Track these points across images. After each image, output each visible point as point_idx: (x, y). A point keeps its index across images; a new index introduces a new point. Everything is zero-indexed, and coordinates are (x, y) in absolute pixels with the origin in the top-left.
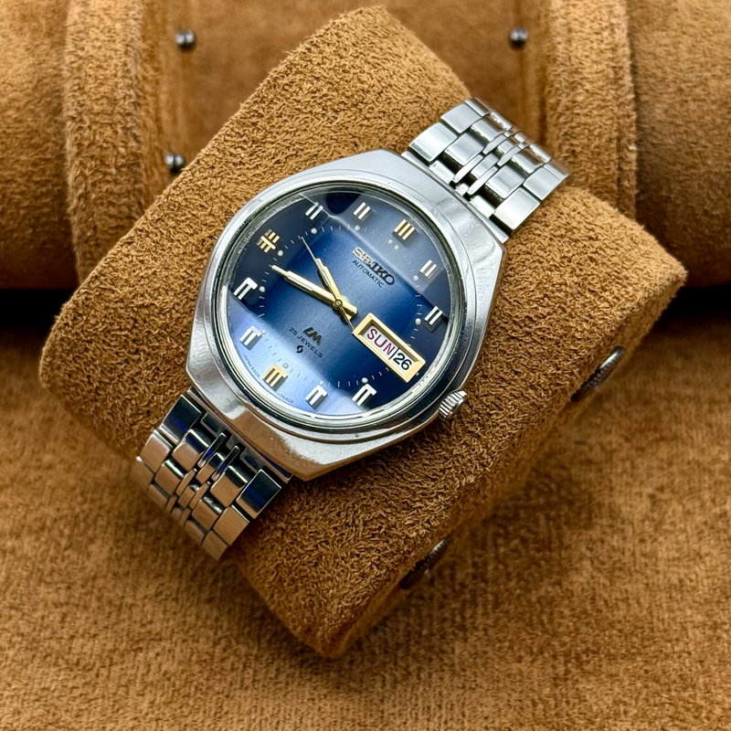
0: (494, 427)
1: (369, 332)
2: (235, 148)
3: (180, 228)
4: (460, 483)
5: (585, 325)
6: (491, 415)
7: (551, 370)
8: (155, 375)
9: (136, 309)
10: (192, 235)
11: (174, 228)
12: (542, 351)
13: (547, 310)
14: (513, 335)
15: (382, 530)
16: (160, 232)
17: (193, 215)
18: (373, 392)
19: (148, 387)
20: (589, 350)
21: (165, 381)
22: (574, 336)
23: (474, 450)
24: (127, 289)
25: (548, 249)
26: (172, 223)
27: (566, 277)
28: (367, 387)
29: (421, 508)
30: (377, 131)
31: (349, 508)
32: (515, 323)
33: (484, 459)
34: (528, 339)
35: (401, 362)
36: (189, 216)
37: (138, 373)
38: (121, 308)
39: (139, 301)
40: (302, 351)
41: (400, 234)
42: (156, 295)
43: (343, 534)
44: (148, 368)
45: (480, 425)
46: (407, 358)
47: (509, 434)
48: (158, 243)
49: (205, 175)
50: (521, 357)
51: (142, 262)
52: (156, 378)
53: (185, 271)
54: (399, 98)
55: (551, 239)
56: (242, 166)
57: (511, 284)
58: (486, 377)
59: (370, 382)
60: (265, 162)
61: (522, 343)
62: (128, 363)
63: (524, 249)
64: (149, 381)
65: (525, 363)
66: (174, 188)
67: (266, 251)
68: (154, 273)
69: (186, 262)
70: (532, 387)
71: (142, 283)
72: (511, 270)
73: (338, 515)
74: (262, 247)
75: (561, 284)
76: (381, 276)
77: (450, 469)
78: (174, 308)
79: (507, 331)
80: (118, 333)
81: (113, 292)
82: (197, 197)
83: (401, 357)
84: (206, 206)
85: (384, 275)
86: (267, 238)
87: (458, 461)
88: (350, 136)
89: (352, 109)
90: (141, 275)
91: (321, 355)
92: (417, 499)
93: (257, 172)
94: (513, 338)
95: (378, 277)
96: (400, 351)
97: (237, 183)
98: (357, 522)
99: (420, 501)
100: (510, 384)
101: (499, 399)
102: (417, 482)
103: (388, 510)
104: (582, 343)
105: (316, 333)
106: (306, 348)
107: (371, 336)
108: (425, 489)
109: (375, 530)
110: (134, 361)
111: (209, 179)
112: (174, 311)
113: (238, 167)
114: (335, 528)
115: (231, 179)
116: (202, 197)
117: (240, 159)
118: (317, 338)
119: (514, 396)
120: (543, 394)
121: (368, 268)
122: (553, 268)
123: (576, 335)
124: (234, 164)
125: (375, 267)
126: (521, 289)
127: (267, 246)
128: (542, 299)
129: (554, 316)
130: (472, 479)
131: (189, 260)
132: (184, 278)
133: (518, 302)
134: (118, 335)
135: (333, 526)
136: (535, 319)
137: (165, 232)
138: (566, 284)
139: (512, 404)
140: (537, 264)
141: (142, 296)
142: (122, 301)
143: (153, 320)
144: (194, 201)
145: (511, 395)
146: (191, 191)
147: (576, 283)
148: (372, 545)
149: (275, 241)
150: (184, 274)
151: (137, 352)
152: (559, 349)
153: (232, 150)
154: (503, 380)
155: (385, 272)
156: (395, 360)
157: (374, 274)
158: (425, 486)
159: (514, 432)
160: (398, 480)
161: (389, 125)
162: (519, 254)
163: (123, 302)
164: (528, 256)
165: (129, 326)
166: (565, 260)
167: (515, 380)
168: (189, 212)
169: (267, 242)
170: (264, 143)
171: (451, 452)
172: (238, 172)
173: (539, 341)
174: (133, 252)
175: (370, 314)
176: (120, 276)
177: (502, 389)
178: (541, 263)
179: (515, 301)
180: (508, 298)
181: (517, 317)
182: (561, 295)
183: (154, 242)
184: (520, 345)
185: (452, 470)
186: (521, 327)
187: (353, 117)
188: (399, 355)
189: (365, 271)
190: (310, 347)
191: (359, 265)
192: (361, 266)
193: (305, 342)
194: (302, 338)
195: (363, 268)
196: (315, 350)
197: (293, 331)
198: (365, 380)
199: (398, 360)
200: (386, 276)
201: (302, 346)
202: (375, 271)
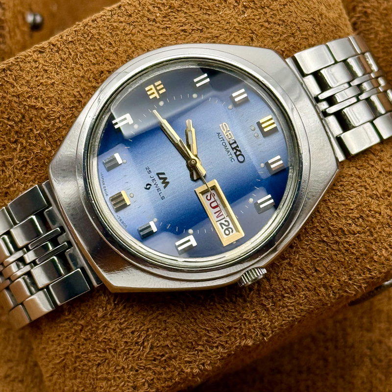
0: (283, 307)
1: (209, 194)
2: (154, 7)
3: (86, 55)
4: (240, 343)
5: (384, 251)
6: (284, 297)
7: (345, 278)
8: (23, 166)
9: (27, 107)
10: (94, 64)
11: (82, 53)
12: (343, 260)
13: (359, 229)
14: (325, 239)
15: (164, 358)
16: (69, 52)
17: (101, 48)
18: (195, 244)
19: (14, 173)
20: (380, 273)
21: (30, 174)
22: (372, 258)
23: (260, 320)
24: (26, 89)
25: (375, 179)
26: (81, 49)
27: (382, 207)
28: (191, 238)
29: (201, 351)
30: (272, 35)
31: (143, 330)
32: (329, 230)
33: (266, 330)
34: (335, 247)
35: (225, 227)
36: (98, 48)
37: (11, 160)
38: (15, 102)
39: (32, 102)
41: (263, 126)
42: (47, 102)
43: (131, 350)
44: (19, 159)
45: (273, 302)
46: (231, 226)
47: (293, 317)
48: (64, 60)
49: (122, 19)
50: (324, 259)
51: (46, 71)
52: (24, 168)
53: (78, 92)
54: (298, 14)
55: (380, 172)
56: (154, 23)
57: (337, 197)
58: (291, 265)
59: (194, 235)
60: (174, 26)
61: (329, 249)
62: (5, 148)
63: (357, 172)
64: (17, 169)
65: (326, 265)
66: (93, 21)
67: (151, 97)
68: (53, 84)
69: (82, 85)
70: (325, 286)
71: (40, 88)
72: (341, 186)
73: (133, 333)
74: (149, 93)
75: (376, 212)
76: (235, 153)
77: (236, 328)
78: (59, 118)
79: (321, 234)
80: (6, 121)
81: (14, 87)
82: (108, 35)
83: (226, 223)
84: (114, 45)
85: (238, 153)
86: (155, 87)
87: (245, 324)
88: (250, 31)
89: (259, 10)
90: (41, 81)
91: (163, 198)
92: (201, 343)
93: (165, 32)
94: (324, 241)
95: (233, 152)
96: (227, 219)
97: (145, 36)
98: (146, 344)
99: (203, 346)
100: (308, 277)
101: (295, 286)
102: (206, 329)
103: (175, 344)
104: (377, 266)
106: (153, 188)
107: (209, 198)
108: (210, 337)
109: (159, 355)
110: (11, 148)
111: (124, 24)
112: (57, 121)
113: (151, 23)
114: (126, 342)
115: (142, 31)
116: (113, 36)
117: (154, 17)
118: (166, 183)
119: (308, 288)
120: (331, 295)
121: (227, 142)
122: (375, 197)
123: (375, 257)
124: (148, 19)
125: (233, 143)
126: (343, 204)
127: (153, 93)
128: (358, 218)
129: (362, 235)
130: (250, 343)
131: (85, 84)
132: (75, 97)
133: (338, 214)
134: (4, 123)
135: (125, 340)
136: (347, 233)
137: (73, 54)
138: (380, 214)
139: (304, 295)
140: (363, 189)
141: (36, 98)
142: (18, 96)
143: (38, 121)
144: (105, 37)
145: (306, 286)
146: (106, 28)
147: (388, 215)
148: (151, 366)
149: (161, 92)
150: (76, 94)
151: (16, 142)
152: (357, 264)
153: (151, 7)
154: (304, 272)
155: (240, 151)
156: (221, 224)
157: (230, 149)
158: (211, 335)
159: (297, 317)
160: (191, 322)
161: (284, 33)
162: (351, 175)
163: (19, 98)
164: (358, 180)
165: (16, 119)
166: (386, 194)
167: (313, 276)
168: (99, 45)
169: (154, 90)
170: (178, 10)
171: (242, 316)
172: (150, 27)
173: (344, 251)
174: (41, 61)
175: (215, 181)
176: (24, 76)
177: (300, 280)
178: (366, 189)
179: (336, 212)
180: (331, 207)
181: (333, 226)
182: (374, 221)
183: (61, 58)
184: (327, 249)
185: (238, 330)
186: (333, 235)
187: (258, 17)
188: (226, 221)
189: (224, 144)
190: (157, 188)
191: (220, 137)
192: (222, 139)
193: (155, 182)
194: (153, 178)
195: (223, 141)
196: (160, 192)
197: (148, 170)
198: (191, 231)
199: (223, 225)
200: (239, 155)
201: (150, 185)
202: (232, 148)
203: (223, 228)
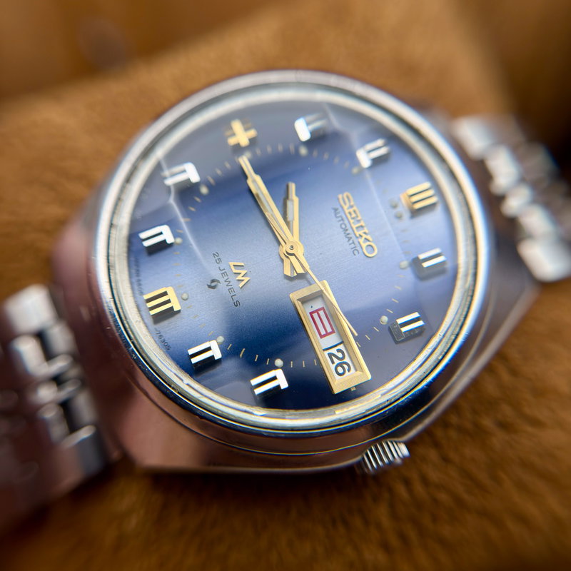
28: (279, 373)
35: (337, 361)
40: (215, 287)
46: (347, 359)
59: (284, 369)
67: (231, 141)
83: (340, 355)
91: (237, 304)
95: (355, 240)
96: (341, 347)
106: (222, 286)
121: (348, 225)
125: (358, 227)
155: (368, 240)
156: (331, 355)
157: (352, 235)
175: (326, 282)
188: (339, 351)
189: (343, 226)
190: (229, 287)
191: (338, 215)
192: (340, 219)
193: (226, 278)
194: (223, 271)
195: (342, 222)
196: (233, 294)
197: (217, 258)
198: (279, 362)
199: (333, 358)
201: (218, 281)
203: (333, 362)
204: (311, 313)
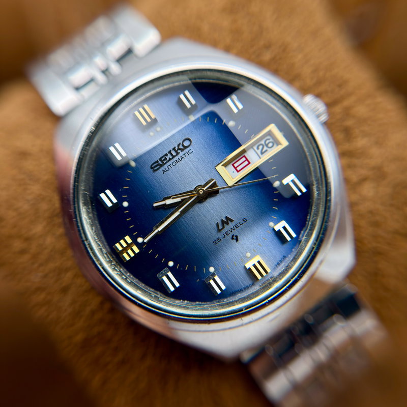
18: (292, 176)
28: (285, 182)
35: (265, 148)
40: (237, 236)
41: (149, 120)
46: (263, 142)
59: (280, 179)
67: (137, 251)
74: (132, 255)
76: (182, 150)
83: (261, 147)
85: (181, 147)
86: (124, 249)
91: (245, 220)
95: (181, 154)
96: (255, 148)
105: (222, 221)
106: (235, 232)
121: (172, 161)
127: (132, 250)
149: (130, 241)
155: (179, 145)
156: (262, 153)
157: (179, 156)
169: (128, 250)
175: (218, 167)
188: (258, 148)
189: (174, 164)
190: (235, 228)
191: (167, 169)
192: (169, 167)
193: (229, 232)
194: (225, 235)
196: (239, 225)
197: (217, 241)
198: (276, 184)
199: (264, 151)
200: (183, 145)
201: (233, 236)
202: (177, 155)
203: (266, 151)
204: (238, 171)
